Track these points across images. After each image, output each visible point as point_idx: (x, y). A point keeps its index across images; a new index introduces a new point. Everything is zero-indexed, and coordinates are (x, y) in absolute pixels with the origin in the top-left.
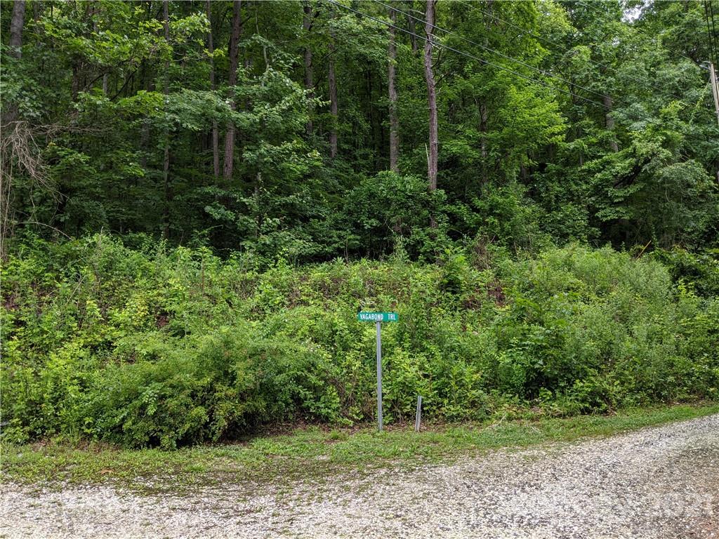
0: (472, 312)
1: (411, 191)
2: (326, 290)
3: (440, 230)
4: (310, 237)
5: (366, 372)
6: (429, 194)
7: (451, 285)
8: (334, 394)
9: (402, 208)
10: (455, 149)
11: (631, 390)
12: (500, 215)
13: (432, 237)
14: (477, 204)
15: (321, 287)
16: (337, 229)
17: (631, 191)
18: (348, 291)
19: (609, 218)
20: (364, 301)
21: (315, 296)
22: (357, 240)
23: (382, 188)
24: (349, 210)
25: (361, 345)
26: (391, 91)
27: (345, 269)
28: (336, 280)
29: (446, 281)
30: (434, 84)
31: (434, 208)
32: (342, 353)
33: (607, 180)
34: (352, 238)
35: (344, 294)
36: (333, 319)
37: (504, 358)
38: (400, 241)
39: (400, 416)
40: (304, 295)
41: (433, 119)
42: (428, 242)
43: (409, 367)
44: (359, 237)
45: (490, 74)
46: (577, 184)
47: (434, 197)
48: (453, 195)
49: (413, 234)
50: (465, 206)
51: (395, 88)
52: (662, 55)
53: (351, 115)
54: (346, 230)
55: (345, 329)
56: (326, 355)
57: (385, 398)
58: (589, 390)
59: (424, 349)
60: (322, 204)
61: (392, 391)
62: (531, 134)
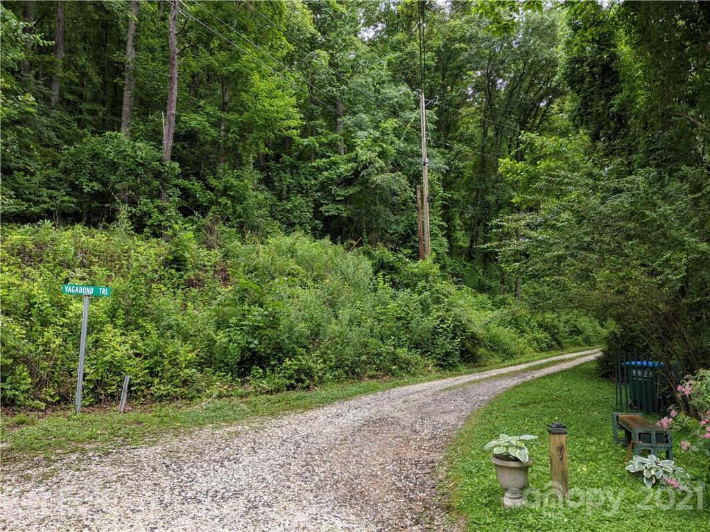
0: (194, 291)
1: (142, 158)
2: (23, 255)
3: (171, 203)
4: (12, 193)
5: (68, 350)
6: (163, 165)
7: (176, 262)
8: (25, 374)
9: (130, 175)
10: (193, 124)
11: (331, 368)
12: (233, 197)
13: (162, 211)
14: (211, 183)
15: (20, 252)
16: (48, 188)
17: (350, 192)
18: (54, 259)
19: (330, 213)
20: (74, 271)
21: (12, 262)
22: (73, 203)
23: (108, 149)
24: (66, 168)
25: (65, 320)
26: (130, 49)
27: (54, 234)
28: (40, 246)
29: (171, 257)
30: (177, 52)
31: (165, 180)
32: (39, 328)
33: (332, 179)
34: (65, 199)
35: (49, 262)
36: (32, 290)
37: (221, 338)
38: (124, 210)
39: (102, 397)
41: (173, 88)
42: (156, 215)
43: (118, 344)
44: (75, 200)
45: (236, 56)
46: (307, 179)
47: (167, 169)
48: (187, 170)
49: (140, 204)
50: (199, 183)
51: (134, 46)
52: (386, 76)
53: (80, 63)
54: (59, 190)
55: (46, 302)
56: (19, 330)
57: (87, 378)
58: (296, 368)
59: (138, 327)
60: (31, 157)
61: (97, 371)
62: (269, 124)
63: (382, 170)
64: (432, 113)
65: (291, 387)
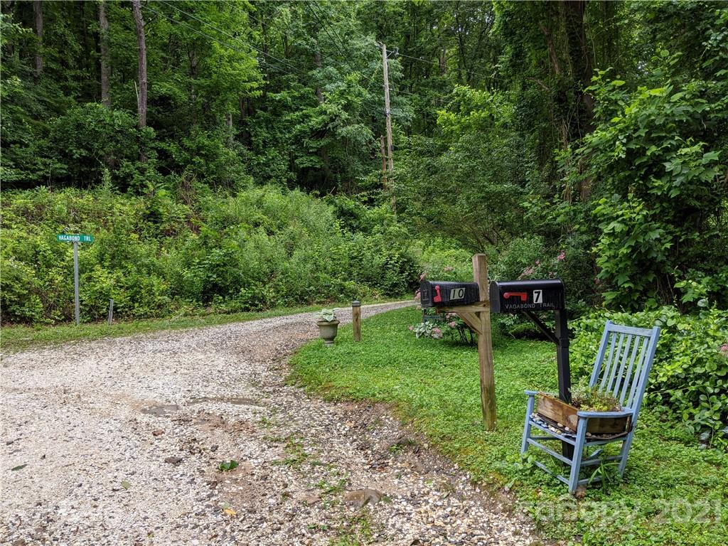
0: (169, 239)
1: (119, 126)
2: (30, 216)
3: (150, 163)
4: (12, 163)
5: (68, 285)
6: (139, 131)
7: (153, 216)
8: (38, 300)
9: (111, 141)
10: (164, 91)
11: (283, 296)
12: (206, 155)
13: (142, 171)
14: (185, 144)
15: (25, 213)
16: (42, 157)
17: (322, 144)
18: (52, 217)
19: (305, 165)
20: (68, 226)
21: (18, 221)
22: (64, 169)
23: (90, 120)
24: (55, 138)
25: (64, 264)
26: (103, 20)
27: (50, 196)
28: (40, 207)
29: (148, 212)
30: (143, 25)
31: (144, 144)
32: (45, 269)
33: (305, 132)
34: (60, 167)
35: (48, 220)
36: (36, 242)
37: (187, 274)
38: (107, 176)
39: (96, 317)
40: (7, 220)
41: (142, 58)
42: (137, 176)
43: (105, 279)
44: (66, 167)
45: (198, 25)
46: (281, 133)
47: (143, 134)
48: (164, 133)
49: (123, 167)
50: (175, 144)
51: (106, 17)
52: (355, 25)
53: (59, 32)
54: (51, 158)
55: (48, 250)
56: (30, 271)
57: (84, 303)
58: (250, 295)
59: (122, 267)
60: (25, 130)
61: (90, 297)
62: (234, 86)
63: (347, 123)
64: (396, 62)
65: (247, 310)
